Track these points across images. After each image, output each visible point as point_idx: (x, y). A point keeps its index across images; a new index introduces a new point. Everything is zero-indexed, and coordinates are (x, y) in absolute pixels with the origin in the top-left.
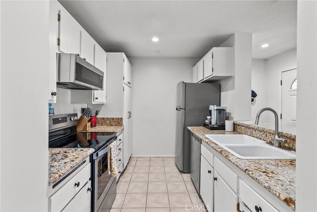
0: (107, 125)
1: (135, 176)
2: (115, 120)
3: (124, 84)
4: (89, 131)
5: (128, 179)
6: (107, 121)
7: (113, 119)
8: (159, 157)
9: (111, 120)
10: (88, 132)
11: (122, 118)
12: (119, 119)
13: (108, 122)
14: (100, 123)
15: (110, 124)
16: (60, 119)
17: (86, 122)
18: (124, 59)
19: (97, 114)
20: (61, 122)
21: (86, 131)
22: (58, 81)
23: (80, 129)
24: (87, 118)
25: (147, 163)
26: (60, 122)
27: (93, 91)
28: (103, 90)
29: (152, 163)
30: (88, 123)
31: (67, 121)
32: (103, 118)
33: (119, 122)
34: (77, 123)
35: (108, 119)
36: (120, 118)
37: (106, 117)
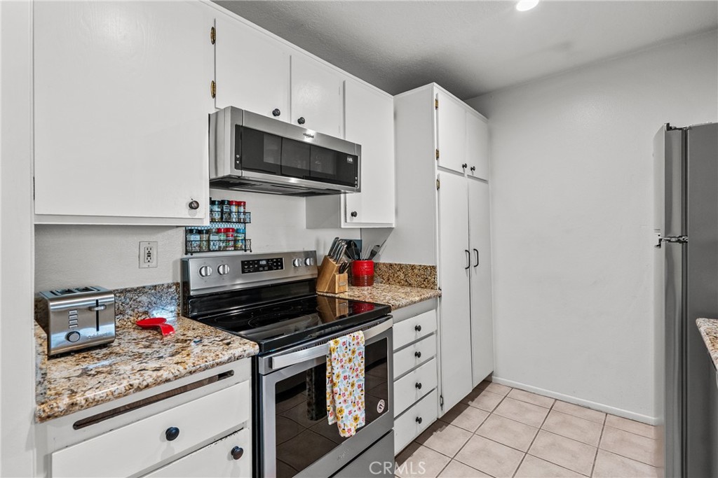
0: (399, 282)
1: (476, 443)
2: (416, 271)
3: (437, 172)
4: (342, 296)
5: (451, 448)
6: (399, 273)
7: (413, 267)
8: (589, 408)
9: (407, 270)
10: (338, 298)
11: (434, 268)
12: (426, 268)
13: (402, 276)
14: (385, 277)
15: (406, 281)
16: (264, 263)
17: (332, 272)
18: (437, 101)
19: (373, 254)
20: (266, 268)
21: (331, 295)
22: (213, 177)
23: (322, 289)
24: (335, 263)
25: (536, 417)
26: (261, 269)
27: (342, 196)
28: (359, 191)
29: (553, 419)
30: (337, 276)
31: (282, 268)
32: (391, 265)
33: (424, 277)
34: (316, 272)
35: (401, 267)
36: (430, 267)
37: (397, 263)
